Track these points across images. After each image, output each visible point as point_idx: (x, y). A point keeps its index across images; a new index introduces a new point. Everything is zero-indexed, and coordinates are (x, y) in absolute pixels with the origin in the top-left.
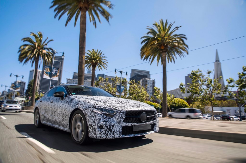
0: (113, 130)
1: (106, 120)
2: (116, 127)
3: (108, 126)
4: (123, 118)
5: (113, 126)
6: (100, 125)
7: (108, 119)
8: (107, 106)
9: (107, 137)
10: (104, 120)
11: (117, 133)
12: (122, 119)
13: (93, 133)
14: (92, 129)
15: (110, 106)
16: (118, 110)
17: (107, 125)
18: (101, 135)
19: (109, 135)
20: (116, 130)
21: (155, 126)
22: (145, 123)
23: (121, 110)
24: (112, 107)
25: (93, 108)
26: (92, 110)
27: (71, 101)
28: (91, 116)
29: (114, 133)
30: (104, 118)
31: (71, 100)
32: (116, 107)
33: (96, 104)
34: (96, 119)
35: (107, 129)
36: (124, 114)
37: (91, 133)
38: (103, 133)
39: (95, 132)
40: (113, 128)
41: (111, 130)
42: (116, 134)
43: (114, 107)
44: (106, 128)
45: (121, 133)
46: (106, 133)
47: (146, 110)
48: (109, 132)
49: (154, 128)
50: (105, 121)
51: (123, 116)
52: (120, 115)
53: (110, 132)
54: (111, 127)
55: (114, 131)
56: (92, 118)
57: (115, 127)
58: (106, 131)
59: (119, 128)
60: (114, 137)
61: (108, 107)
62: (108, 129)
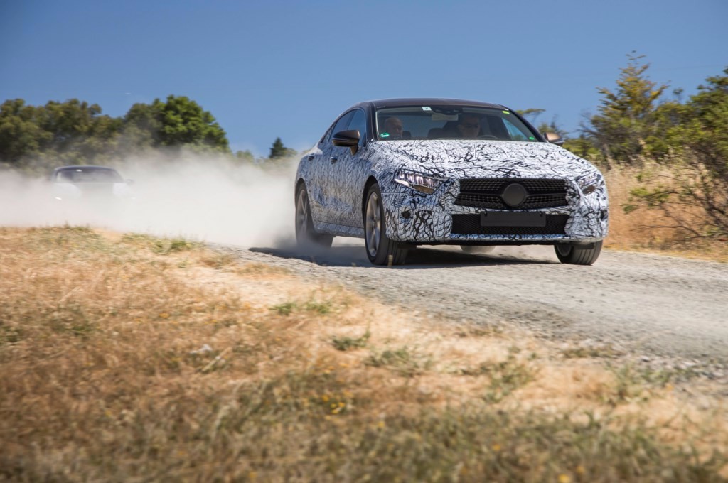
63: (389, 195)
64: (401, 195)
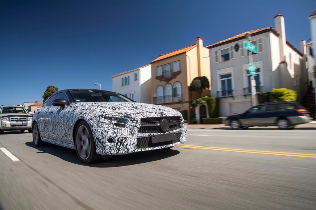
0: (125, 144)
1: (116, 131)
2: (130, 139)
3: (119, 139)
4: (138, 128)
5: (125, 138)
6: (109, 138)
7: (118, 130)
8: (117, 113)
9: (118, 152)
10: (113, 132)
11: (131, 146)
12: (136, 129)
13: (101, 149)
14: (100, 143)
15: (121, 114)
16: (131, 118)
17: (117, 138)
18: (111, 150)
19: (120, 149)
20: (129, 143)
21: (182, 135)
22: (167, 133)
23: (135, 118)
24: (123, 114)
25: (100, 117)
26: (98, 120)
27: (74, 111)
28: (97, 128)
29: (127, 147)
30: (114, 129)
31: (74, 109)
32: (129, 114)
33: (104, 112)
34: (104, 130)
35: (118, 143)
36: (139, 122)
37: (99, 148)
38: (113, 147)
39: (104, 147)
40: (125, 141)
41: (123, 143)
42: (129, 147)
43: (126, 114)
44: (117, 141)
45: (136, 146)
46: (117, 148)
47: (168, 116)
48: (120, 146)
49: (181, 138)
50: (115, 133)
51: (137, 125)
52: (134, 124)
53: (122, 145)
54: (122, 140)
55: (127, 144)
56: (99, 130)
57: (127, 139)
58: (117, 144)
59: (133, 140)
60: (128, 152)
61: (118, 115)
62: (120, 142)
63: (98, 129)
64: (106, 129)
